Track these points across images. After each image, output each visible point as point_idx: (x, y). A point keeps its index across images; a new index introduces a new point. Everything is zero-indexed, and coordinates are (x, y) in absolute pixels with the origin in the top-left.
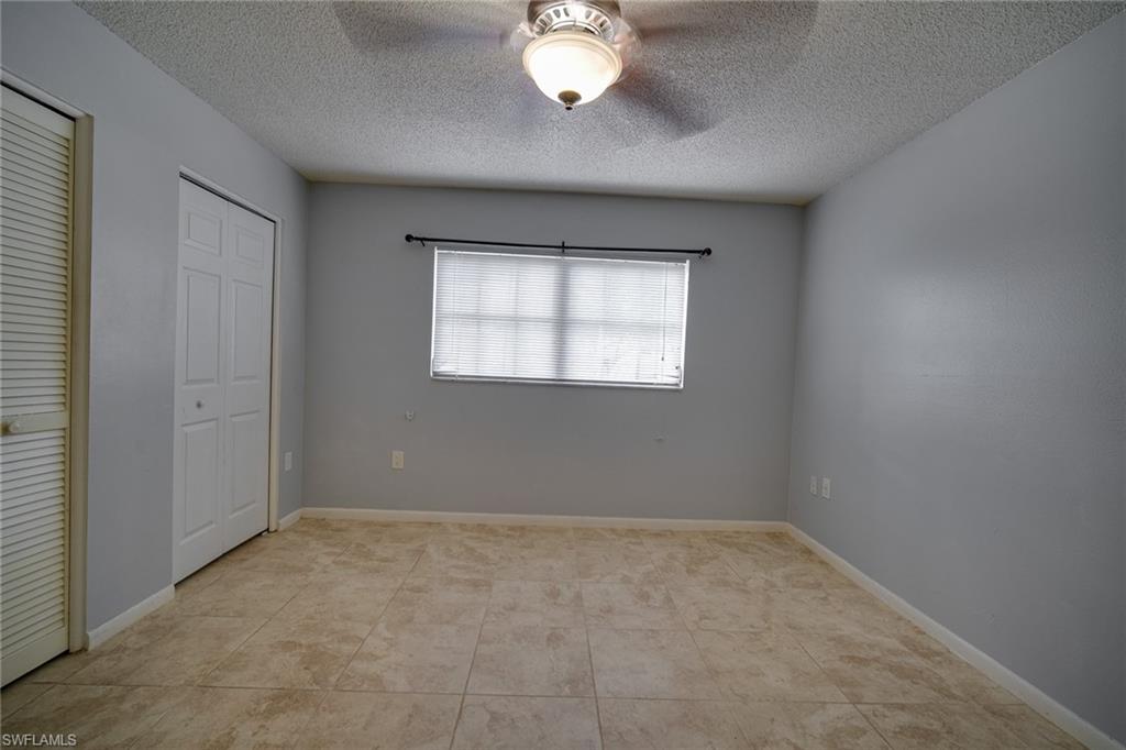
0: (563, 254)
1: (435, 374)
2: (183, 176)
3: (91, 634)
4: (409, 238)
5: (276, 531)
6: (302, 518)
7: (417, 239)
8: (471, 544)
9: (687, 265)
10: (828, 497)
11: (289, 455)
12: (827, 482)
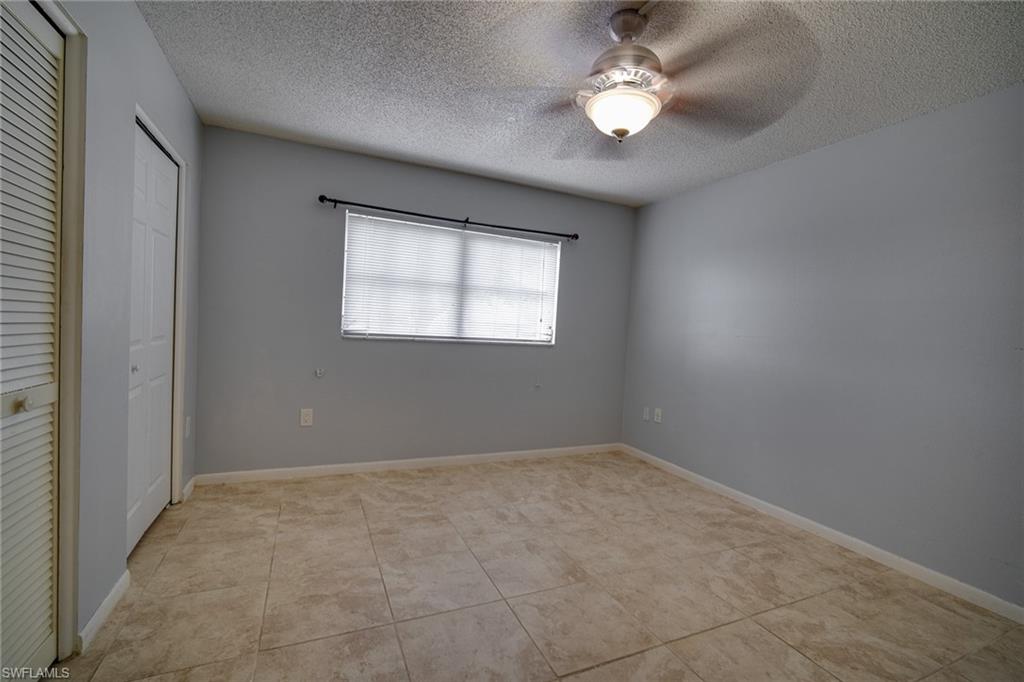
0: (465, 228)
1: (346, 332)
2: (139, 122)
3: (82, 634)
4: (322, 199)
5: (180, 502)
6: (195, 486)
7: (330, 200)
8: (399, 488)
9: (559, 246)
10: (659, 421)
11: (188, 419)
12: (658, 411)
